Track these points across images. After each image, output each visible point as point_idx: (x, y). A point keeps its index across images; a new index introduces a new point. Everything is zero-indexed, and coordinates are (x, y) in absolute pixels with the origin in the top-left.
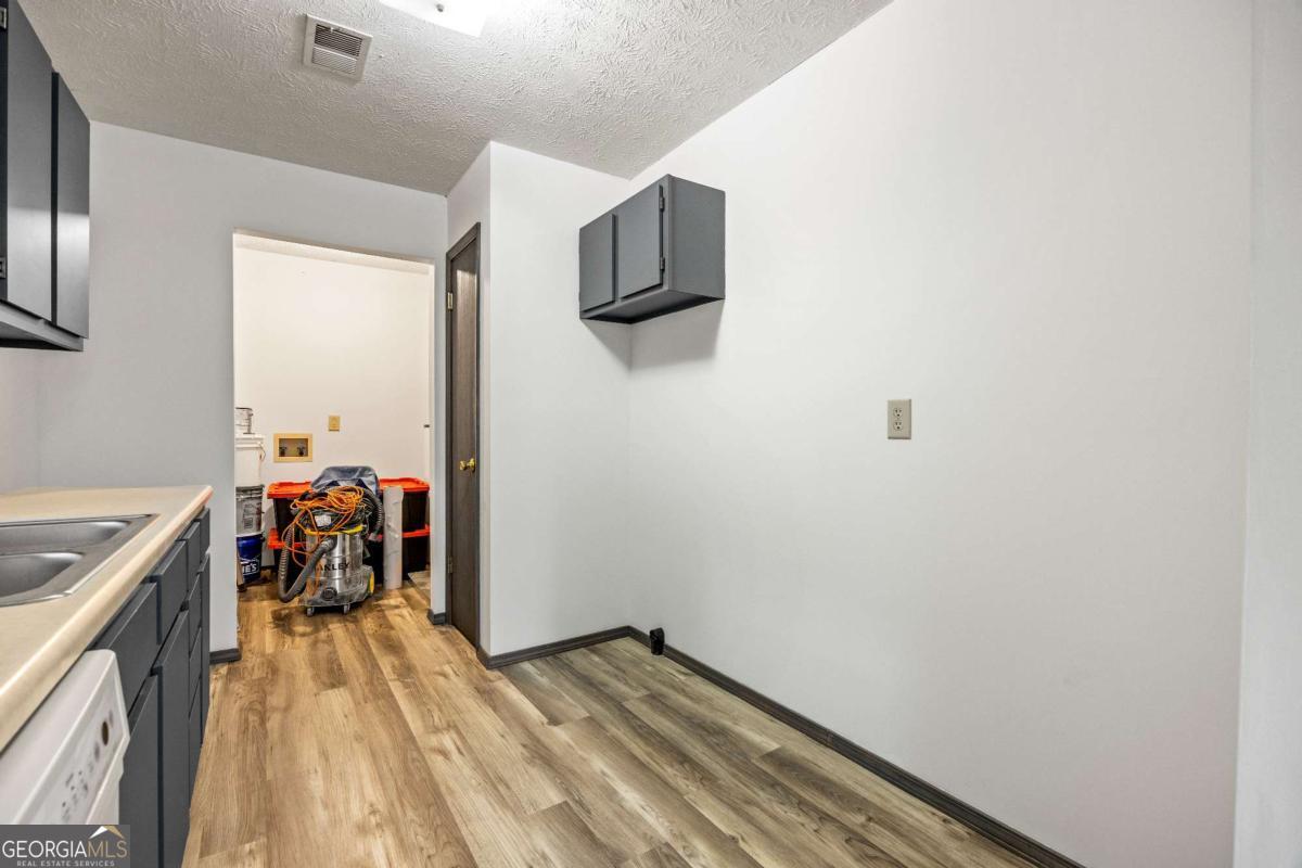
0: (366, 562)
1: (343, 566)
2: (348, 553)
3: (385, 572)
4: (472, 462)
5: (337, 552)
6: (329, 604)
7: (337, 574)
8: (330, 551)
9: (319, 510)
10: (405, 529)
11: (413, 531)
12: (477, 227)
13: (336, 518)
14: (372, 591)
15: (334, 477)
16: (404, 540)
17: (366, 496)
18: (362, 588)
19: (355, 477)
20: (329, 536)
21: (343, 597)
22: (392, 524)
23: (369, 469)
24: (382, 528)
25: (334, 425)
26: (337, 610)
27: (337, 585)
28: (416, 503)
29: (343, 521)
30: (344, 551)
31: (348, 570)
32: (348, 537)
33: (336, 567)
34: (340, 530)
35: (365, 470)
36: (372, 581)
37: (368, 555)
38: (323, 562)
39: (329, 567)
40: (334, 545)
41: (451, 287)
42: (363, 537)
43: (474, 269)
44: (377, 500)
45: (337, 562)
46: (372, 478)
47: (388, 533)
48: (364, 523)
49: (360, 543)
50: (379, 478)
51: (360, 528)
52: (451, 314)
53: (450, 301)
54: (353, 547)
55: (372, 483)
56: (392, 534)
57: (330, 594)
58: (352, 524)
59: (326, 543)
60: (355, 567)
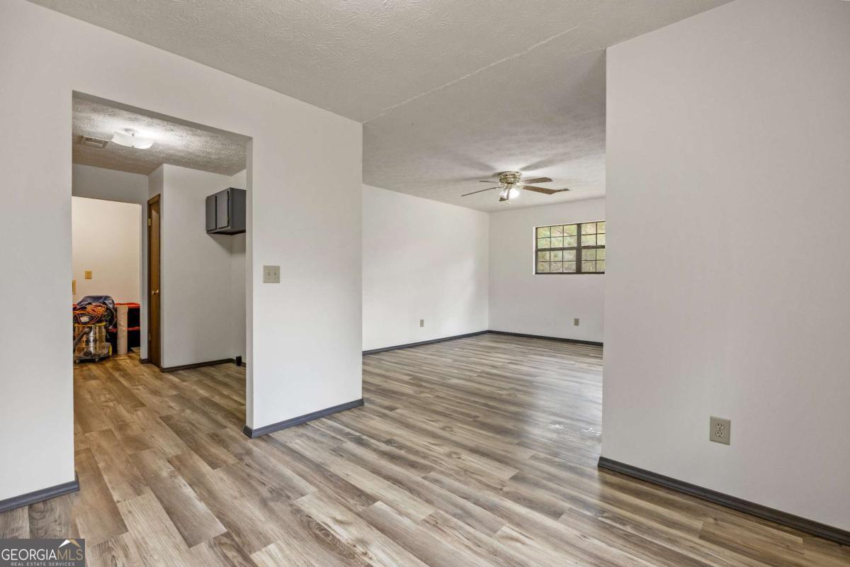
0: (107, 340)
1: (95, 341)
2: (97, 334)
3: (118, 346)
4: (157, 292)
5: (92, 334)
6: (89, 358)
7: (92, 344)
8: (88, 334)
9: (83, 315)
10: (129, 326)
11: (134, 327)
12: (159, 195)
13: (92, 318)
14: (111, 354)
15: (89, 301)
16: (129, 332)
17: (108, 309)
18: (105, 351)
19: (101, 301)
20: (88, 327)
21: (95, 355)
22: (122, 323)
23: (109, 297)
24: (116, 323)
25: (88, 276)
26: (92, 361)
27: (92, 349)
28: (134, 314)
29: (96, 320)
30: (95, 334)
31: (98, 343)
32: (97, 328)
33: (92, 341)
34: (94, 324)
35: (107, 298)
36: (111, 350)
37: (108, 337)
38: (84, 339)
39: (88, 342)
40: (91, 331)
41: (150, 216)
42: (105, 327)
43: (159, 212)
44: (113, 311)
45: (92, 339)
46: (110, 301)
47: (119, 328)
48: (106, 321)
49: (104, 330)
50: (115, 302)
51: (104, 323)
52: (150, 228)
53: (150, 222)
54: (100, 332)
55: (110, 304)
56: (122, 328)
57: (88, 353)
58: (100, 321)
59: (87, 330)
60: (101, 341)
